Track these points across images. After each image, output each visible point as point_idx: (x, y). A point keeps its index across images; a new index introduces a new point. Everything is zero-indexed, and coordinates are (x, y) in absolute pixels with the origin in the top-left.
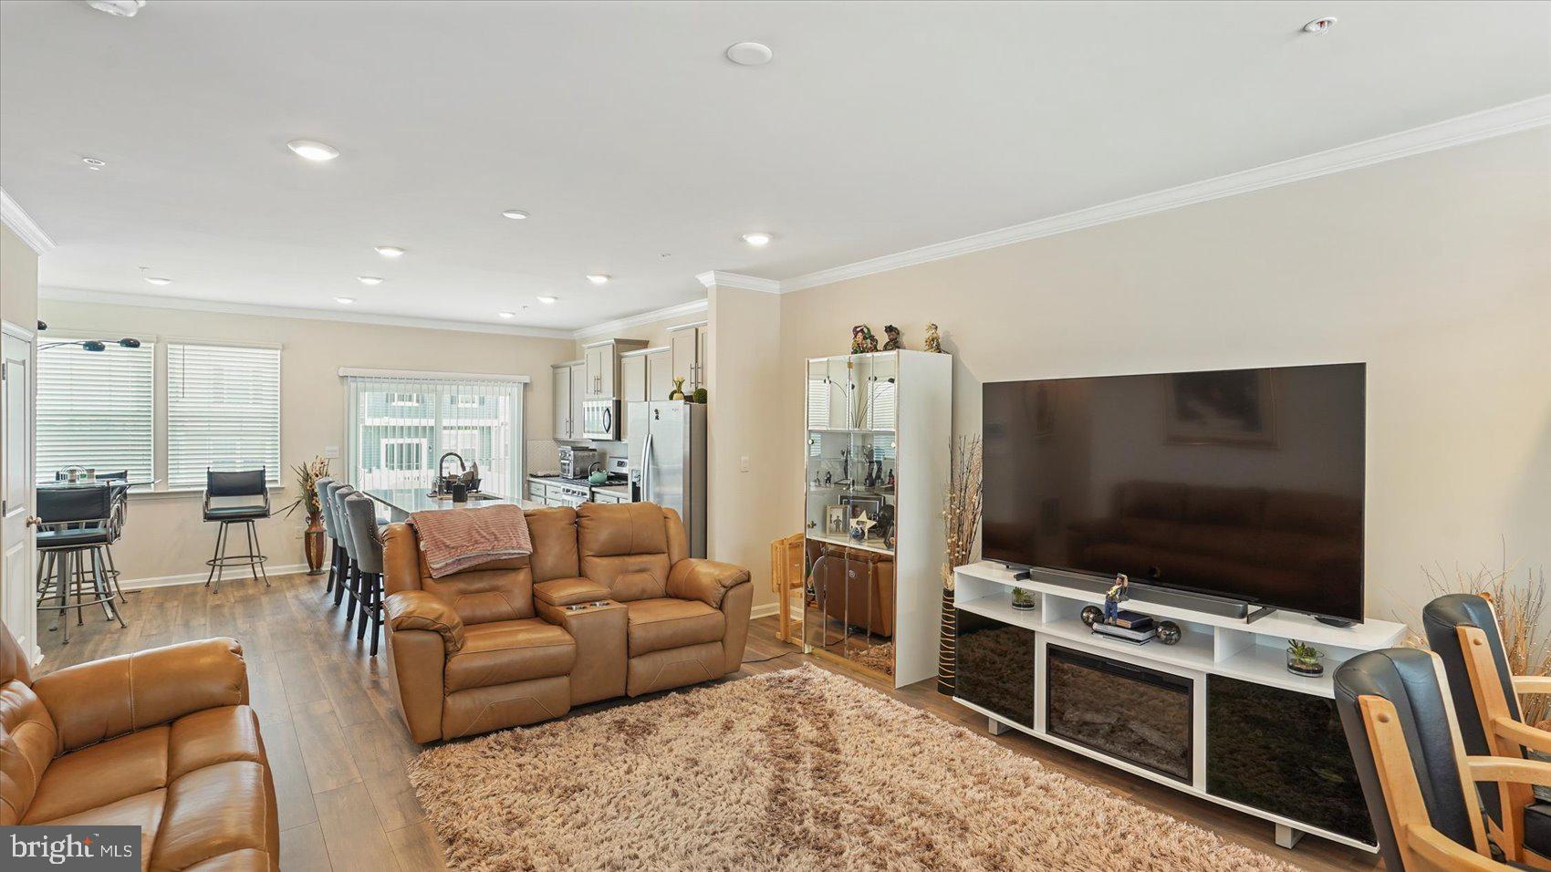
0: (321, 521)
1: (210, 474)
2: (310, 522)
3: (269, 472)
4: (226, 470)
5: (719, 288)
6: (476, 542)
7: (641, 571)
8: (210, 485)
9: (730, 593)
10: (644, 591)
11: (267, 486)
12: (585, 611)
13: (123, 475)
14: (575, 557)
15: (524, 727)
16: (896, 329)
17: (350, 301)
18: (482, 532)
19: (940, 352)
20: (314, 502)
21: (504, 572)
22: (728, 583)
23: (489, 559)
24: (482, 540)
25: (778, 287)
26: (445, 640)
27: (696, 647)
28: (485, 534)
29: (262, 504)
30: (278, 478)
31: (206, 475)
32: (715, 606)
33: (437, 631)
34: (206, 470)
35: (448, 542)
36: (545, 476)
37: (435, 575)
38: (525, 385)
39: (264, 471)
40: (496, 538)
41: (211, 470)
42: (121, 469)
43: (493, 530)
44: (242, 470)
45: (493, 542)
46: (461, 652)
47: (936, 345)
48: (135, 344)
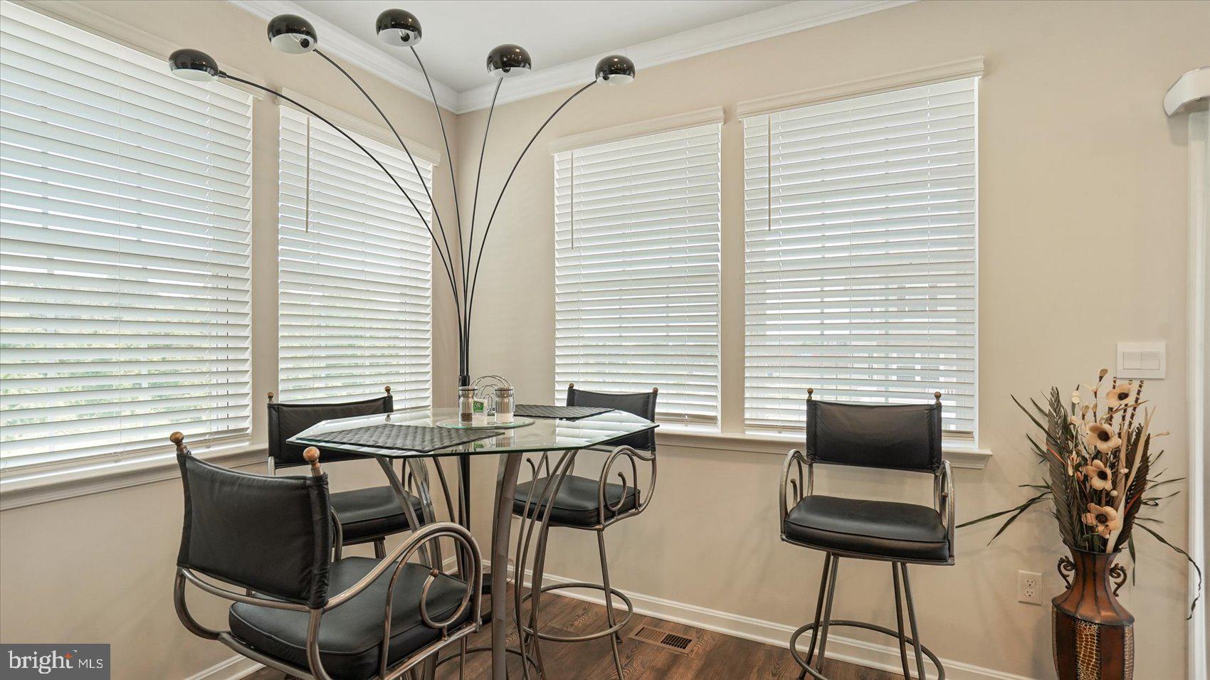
0: (1112, 581)
1: (812, 405)
2: (1071, 575)
3: (951, 408)
4: (843, 399)
8: (812, 431)
11: (947, 445)
20: (1090, 519)
29: (930, 502)
30: (974, 427)
34: (806, 396)
39: (938, 407)
41: (815, 397)
44: (880, 400)
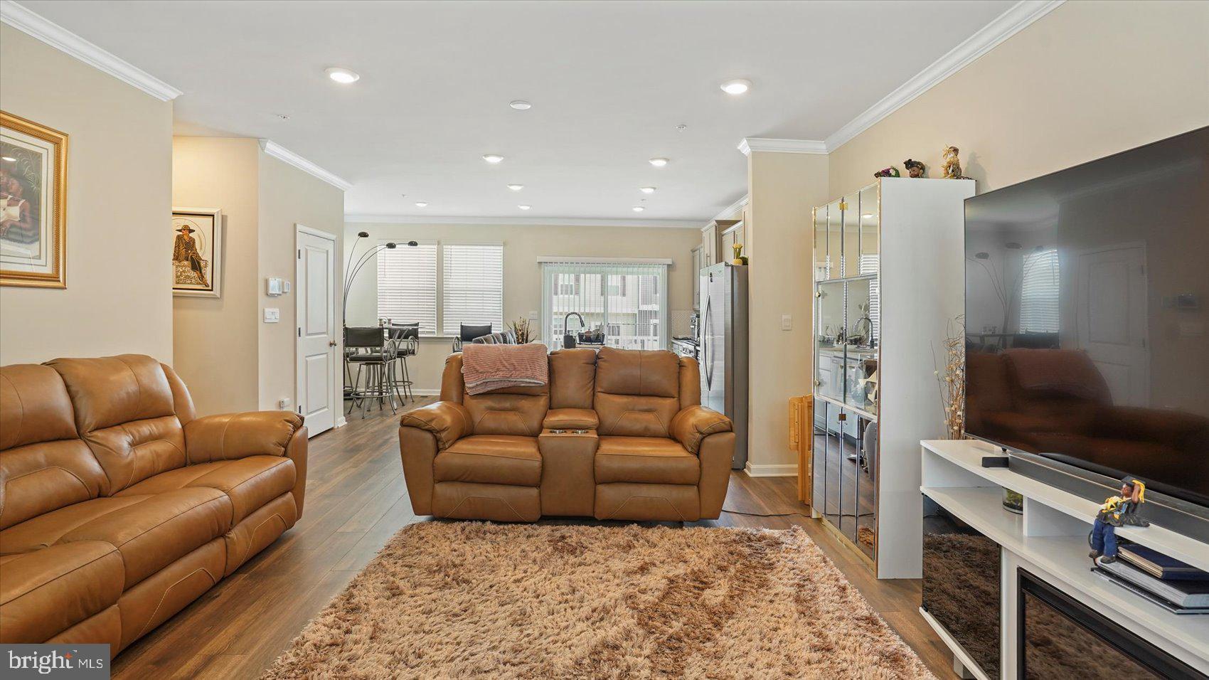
1: (462, 326)
4: (471, 325)
5: (754, 154)
6: (498, 370)
7: (649, 411)
8: (462, 334)
9: (709, 440)
10: (646, 429)
13: (417, 325)
14: (589, 392)
15: (494, 522)
16: (919, 163)
17: (529, 208)
18: (505, 362)
19: (958, 178)
21: (526, 396)
22: (705, 429)
23: (510, 385)
24: (504, 369)
25: (824, 147)
26: (437, 440)
27: (668, 486)
28: (506, 364)
31: (460, 328)
32: (690, 450)
33: (430, 431)
35: (478, 368)
36: (683, 339)
37: (470, 392)
38: (669, 266)
39: (492, 324)
40: (515, 369)
42: (416, 322)
43: (514, 361)
45: (511, 371)
46: (447, 451)
47: (955, 172)
48: (415, 244)
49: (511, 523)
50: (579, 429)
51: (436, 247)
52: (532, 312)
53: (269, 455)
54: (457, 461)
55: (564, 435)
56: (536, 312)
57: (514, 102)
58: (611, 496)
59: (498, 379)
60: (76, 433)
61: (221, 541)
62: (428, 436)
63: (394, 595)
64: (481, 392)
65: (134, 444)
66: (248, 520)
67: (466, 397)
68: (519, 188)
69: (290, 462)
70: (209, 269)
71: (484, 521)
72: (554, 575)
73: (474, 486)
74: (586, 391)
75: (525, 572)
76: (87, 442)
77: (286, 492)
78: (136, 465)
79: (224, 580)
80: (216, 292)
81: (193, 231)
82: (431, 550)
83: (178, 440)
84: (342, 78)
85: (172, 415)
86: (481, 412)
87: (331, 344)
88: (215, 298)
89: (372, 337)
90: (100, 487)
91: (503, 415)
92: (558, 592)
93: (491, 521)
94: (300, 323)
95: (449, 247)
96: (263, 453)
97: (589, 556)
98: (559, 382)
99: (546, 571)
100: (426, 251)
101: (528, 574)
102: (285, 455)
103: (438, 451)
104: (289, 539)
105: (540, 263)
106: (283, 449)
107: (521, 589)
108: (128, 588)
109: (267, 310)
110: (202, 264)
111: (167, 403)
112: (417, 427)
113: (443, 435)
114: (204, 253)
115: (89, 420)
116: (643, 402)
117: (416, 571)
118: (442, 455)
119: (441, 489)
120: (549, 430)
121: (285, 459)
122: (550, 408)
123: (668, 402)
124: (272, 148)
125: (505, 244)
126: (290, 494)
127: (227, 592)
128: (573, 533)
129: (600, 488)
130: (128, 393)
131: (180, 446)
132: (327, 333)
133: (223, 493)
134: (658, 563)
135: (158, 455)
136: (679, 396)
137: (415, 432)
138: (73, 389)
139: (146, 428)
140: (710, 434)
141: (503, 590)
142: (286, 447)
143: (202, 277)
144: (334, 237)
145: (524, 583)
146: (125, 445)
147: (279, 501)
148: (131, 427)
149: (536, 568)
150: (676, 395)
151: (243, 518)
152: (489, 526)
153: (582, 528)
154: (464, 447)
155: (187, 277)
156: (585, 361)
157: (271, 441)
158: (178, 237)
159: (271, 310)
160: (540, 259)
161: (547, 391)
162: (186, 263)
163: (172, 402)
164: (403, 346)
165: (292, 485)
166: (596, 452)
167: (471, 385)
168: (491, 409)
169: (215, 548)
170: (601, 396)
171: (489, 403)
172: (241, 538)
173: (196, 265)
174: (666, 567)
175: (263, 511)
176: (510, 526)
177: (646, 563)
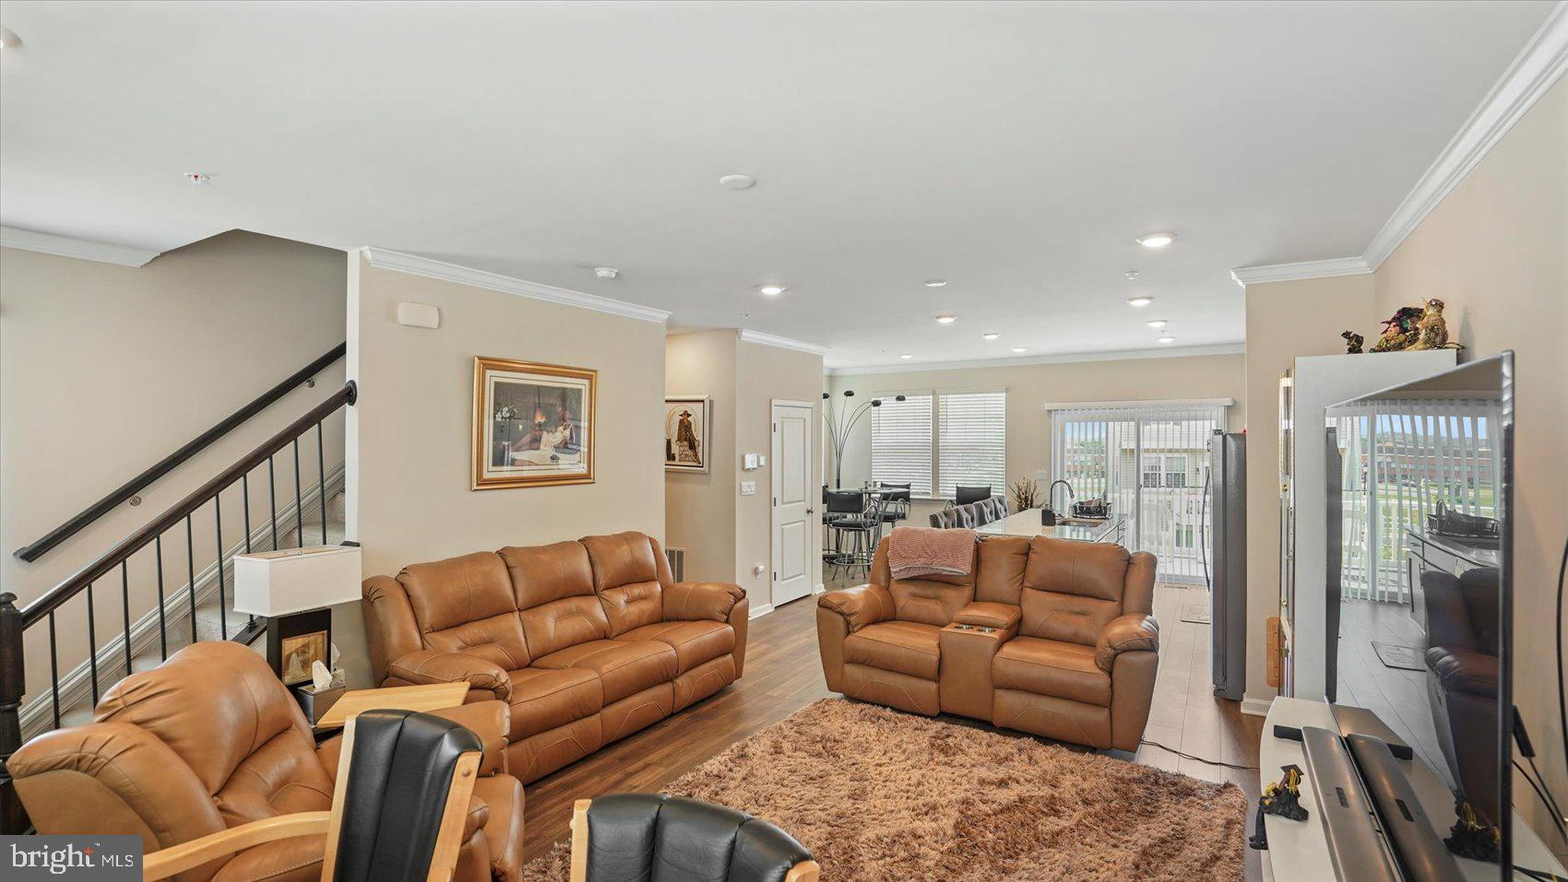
3: (994, 486)
4: (969, 485)
6: (920, 556)
9: (1122, 657)
12: (959, 631)
13: (909, 485)
14: (1017, 585)
15: (893, 709)
18: (927, 549)
24: (926, 555)
26: (848, 623)
32: (1100, 666)
33: (842, 614)
37: (895, 577)
42: (908, 482)
44: (977, 485)
45: (933, 558)
48: (903, 398)
49: (910, 713)
50: (987, 627)
51: (931, 397)
52: (1039, 471)
53: (715, 620)
54: (862, 645)
55: (970, 632)
56: (1046, 471)
57: (928, 282)
58: (1010, 704)
59: (919, 565)
60: (592, 592)
61: (670, 684)
62: (840, 618)
63: (776, 752)
64: (906, 577)
65: (628, 602)
66: (691, 673)
67: (892, 581)
68: (995, 337)
69: (730, 628)
70: (701, 448)
71: (885, 707)
72: (913, 767)
73: (878, 672)
74: (1015, 583)
75: (891, 759)
76: (600, 599)
77: (725, 654)
78: (628, 618)
79: (672, 715)
80: (705, 469)
81: (690, 415)
82: (824, 724)
83: (658, 600)
84: (771, 291)
85: (655, 580)
86: (905, 598)
87: (808, 512)
88: (703, 473)
89: (854, 502)
90: (605, 632)
91: (926, 603)
92: (906, 782)
93: (891, 708)
94: (776, 493)
95: (945, 396)
96: (711, 619)
97: (959, 759)
98: (985, 573)
99: (909, 762)
100: (919, 404)
101: (893, 761)
102: (727, 622)
103: (848, 633)
104: (731, 692)
105: (1050, 411)
106: (725, 617)
107: (878, 772)
108: (605, 706)
109: (743, 484)
110: (696, 443)
111: (652, 571)
112: (829, 608)
113: (852, 619)
114: (698, 435)
115: (602, 582)
116: (1078, 603)
117: (804, 738)
118: (850, 637)
119: (849, 669)
120: (956, 625)
121: (725, 625)
122: (974, 600)
123: (1109, 605)
124: (748, 335)
125: (1007, 390)
126: (730, 655)
127: (674, 723)
128: (960, 733)
129: (999, 693)
130: (625, 563)
131: (659, 605)
132: (804, 501)
133: (671, 648)
134: (1022, 780)
135: (643, 612)
136: (1123, 599)
137: (828, 613)
138: (593, 559)
139: (638, 590)
140: (1125, 651)
141: (862, 769)
142: (728, 615)
143: (696, 455)
144: (811, 404)
145: (883, 768)
146: (622, 603)
147: (720, 660)
148: (626, 589)
149: (903, 757)
150: (1118, 598)
151: (687, 671)
152: (888, 712)
153: (973, 731)
154: (873, 633)
155: (687, 455)
156: (1015, 551)
157: (717, 609)
158: (681, 421)
159: (748, 483)
160: (1048, 406)
161: (972, 580)
162: (685, 443)
163: (655, 570)
164: (891, 508)
165: (733, 648)
166: (996, 654)
167: (895, 570)
168: (915, 596)
169: (664, 690)
170: (1028, 591)
171: (912, 589)
172: (687, 685)
173: (692, 446)
174: (1029, 786)
175: (706, 666)
176: (906, 716)
177: (1010, 778)
